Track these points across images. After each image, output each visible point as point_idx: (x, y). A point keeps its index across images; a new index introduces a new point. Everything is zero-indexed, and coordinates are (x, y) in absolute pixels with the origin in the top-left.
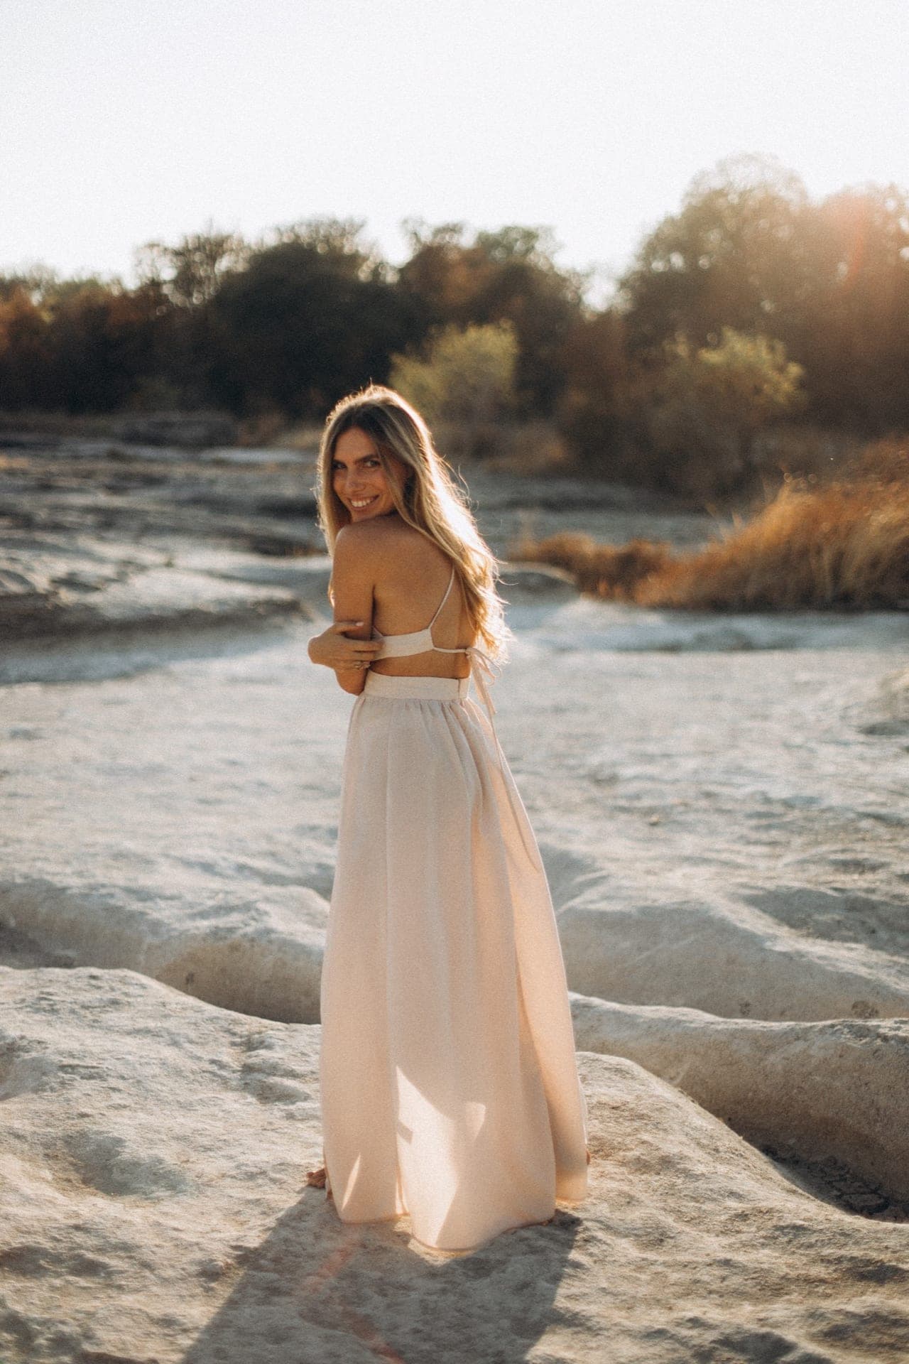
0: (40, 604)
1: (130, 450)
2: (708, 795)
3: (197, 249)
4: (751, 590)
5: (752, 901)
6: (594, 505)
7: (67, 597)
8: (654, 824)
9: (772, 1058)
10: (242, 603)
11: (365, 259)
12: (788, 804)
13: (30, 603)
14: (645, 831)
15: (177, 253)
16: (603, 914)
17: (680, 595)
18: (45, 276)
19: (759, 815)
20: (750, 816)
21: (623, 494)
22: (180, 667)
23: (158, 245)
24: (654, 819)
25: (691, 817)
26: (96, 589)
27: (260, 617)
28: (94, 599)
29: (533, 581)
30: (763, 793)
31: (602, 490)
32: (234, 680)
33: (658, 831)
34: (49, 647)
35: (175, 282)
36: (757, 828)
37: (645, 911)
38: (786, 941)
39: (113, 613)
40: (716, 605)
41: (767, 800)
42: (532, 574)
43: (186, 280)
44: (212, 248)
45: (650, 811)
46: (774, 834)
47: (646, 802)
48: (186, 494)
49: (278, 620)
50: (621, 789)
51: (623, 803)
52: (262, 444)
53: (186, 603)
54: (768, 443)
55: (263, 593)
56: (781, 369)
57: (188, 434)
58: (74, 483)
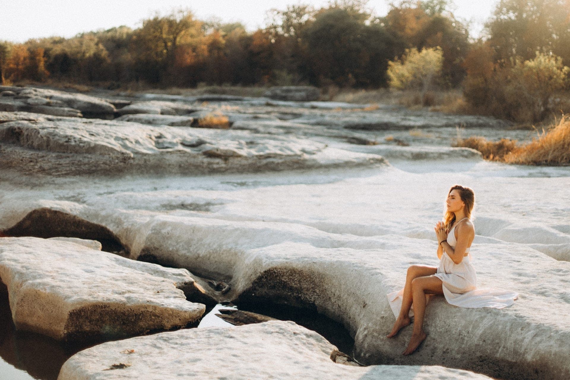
0: (299, 158)
1: (275, 102)
2: (539, 209)
3: (293, 12)
4: (550, 157)
5: (553, 227)
6: (481, 126)
7: (306, 156)
8: (524, 215)
9: (559, 251)
10: (365, 159)
11: (370, 15)
12: (563, 210)
13: (296, 158)
14: (522, 217)
15: (285, 14)
16: (514, 230)
17: (522, 159)
18: (216, 21)
19: (554, 213)
20: (551, 213)
21: (493, 121)
22: (349, 180)
23: (276, 10)
24: (524, 214)
25: (534, 214)
26: (314, 154)
27: (372, 164)
28: (314, 157)
29: (466, 153)
30: (555, 208)
31: (483, 120)
32: (369, 184)
33: (525, 217)
34: (302, 173)
35: (283, 27)
36: (554, 216)
37: (525, 229)
38: (562, 235)
39: (322, 162)
40: (536, 163)
41: (557, 209)
42: (466, 150)
43: (287, 26)
44: (300, 12)
45: (523, 212)
46: (559, 217)
47: (521, 210)
48: (313, 121)
49: (377, 165)
50: (512, 208)
51: (513, 210)
52: (330, 100)
53: (346, 159)
54: (555, 99)
55: (371, 156)
56: (561, 69)
57: (298, 95)
58: (266, 116)
